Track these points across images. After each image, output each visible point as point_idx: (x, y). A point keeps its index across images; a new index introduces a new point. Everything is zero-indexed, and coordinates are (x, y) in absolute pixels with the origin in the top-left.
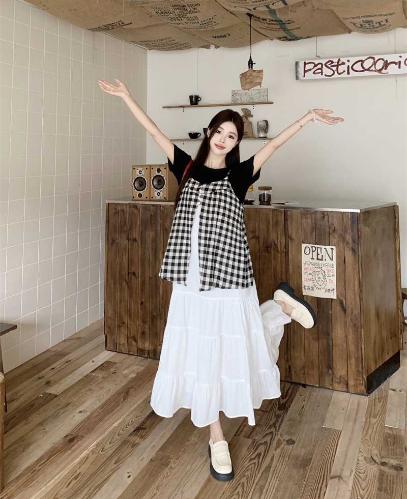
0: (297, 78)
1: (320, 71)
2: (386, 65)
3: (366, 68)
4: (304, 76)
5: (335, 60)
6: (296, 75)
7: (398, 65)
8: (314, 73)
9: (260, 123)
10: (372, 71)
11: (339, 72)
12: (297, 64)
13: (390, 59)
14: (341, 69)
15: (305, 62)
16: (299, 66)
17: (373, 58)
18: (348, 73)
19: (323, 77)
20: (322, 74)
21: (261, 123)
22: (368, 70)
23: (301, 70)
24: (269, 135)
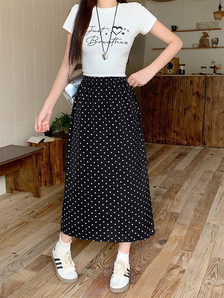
21: (214, 40)
24: (218, 46)
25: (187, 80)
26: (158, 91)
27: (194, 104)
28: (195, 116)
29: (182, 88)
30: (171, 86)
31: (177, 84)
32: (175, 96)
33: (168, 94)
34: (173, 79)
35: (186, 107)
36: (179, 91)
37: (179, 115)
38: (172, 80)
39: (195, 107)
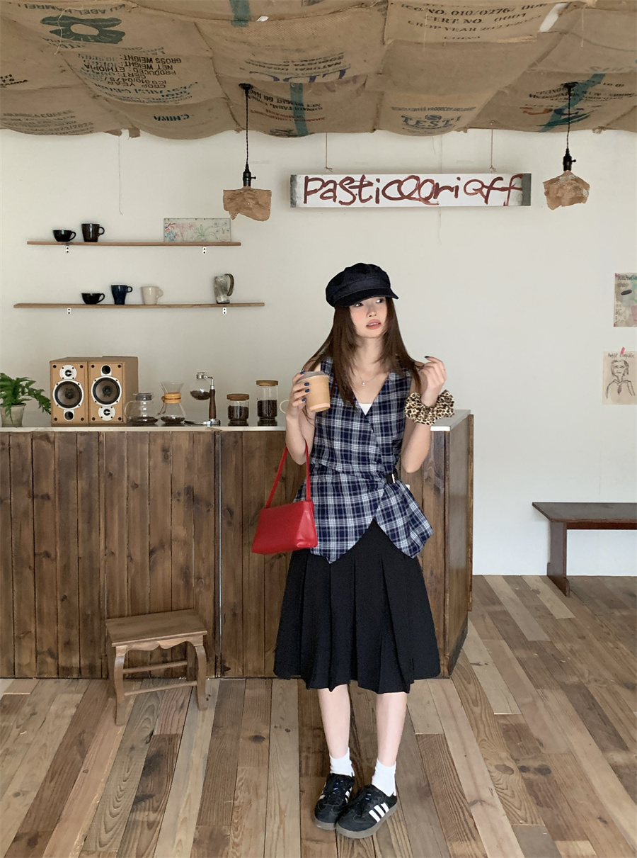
0: (293, 203)
1: (331, 194)
2: (437, 190)
3: (406, 194)
4: (305, 202)
5: (357, 178)
6: (291, 199)
7: (454, 192)
8: (322, 197)
9: (220, 280)
10: (414, 199)
11: (363, 198)
12: (293, 178)
13: (442, 180)
14: (366, 192)
15: (307, 178)
16: (296, 183)
17: (417, 178)
18: (377, 201)
19: (337, 204)
20: (335, 200)
21: (222, 279)
22: (409, 197)
23: (300, 190)
24: (233, 299)
25: (152, 447)
26: (47, 486)
27: (180, 531)
28: (185, 573)
29: (136, 474)
30: (95, 468)
31: (115, 459)
32: (112, 504)
33: (87, 496)
34: (100, 443)
35: (155, 541)
36: (125, 484)
37: (133, 571)
38: (95, 444)
39: (186, 543)
